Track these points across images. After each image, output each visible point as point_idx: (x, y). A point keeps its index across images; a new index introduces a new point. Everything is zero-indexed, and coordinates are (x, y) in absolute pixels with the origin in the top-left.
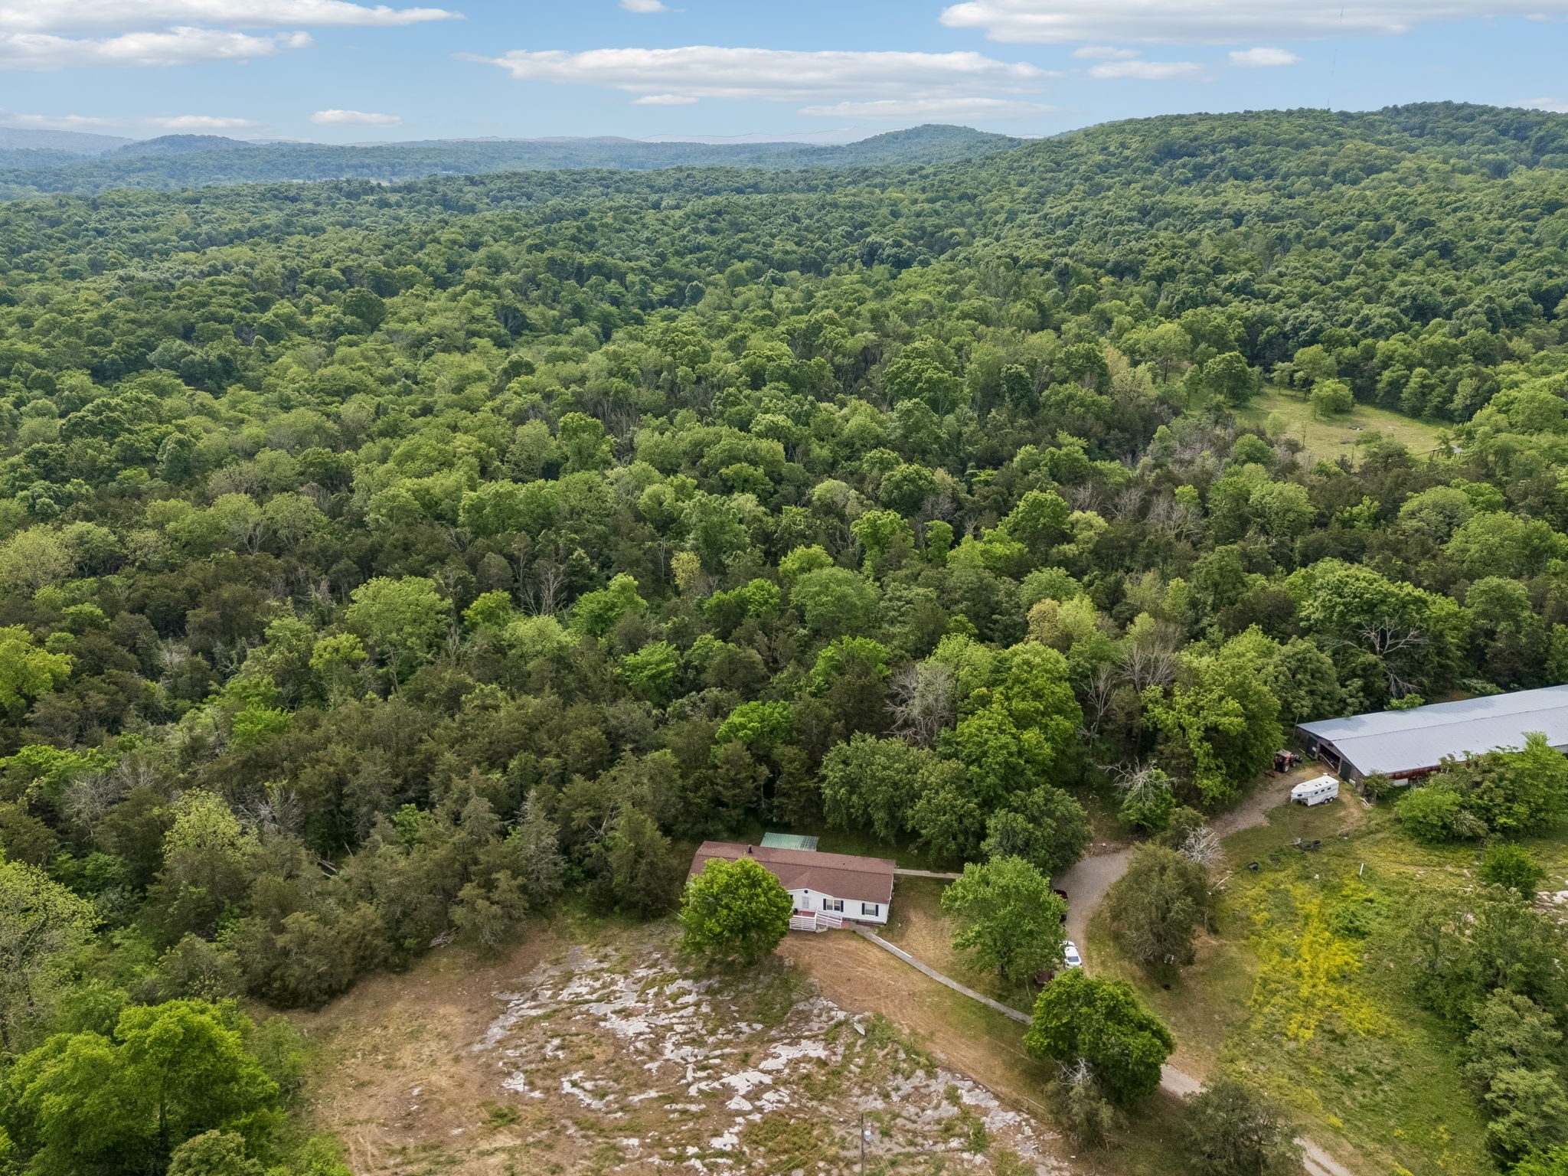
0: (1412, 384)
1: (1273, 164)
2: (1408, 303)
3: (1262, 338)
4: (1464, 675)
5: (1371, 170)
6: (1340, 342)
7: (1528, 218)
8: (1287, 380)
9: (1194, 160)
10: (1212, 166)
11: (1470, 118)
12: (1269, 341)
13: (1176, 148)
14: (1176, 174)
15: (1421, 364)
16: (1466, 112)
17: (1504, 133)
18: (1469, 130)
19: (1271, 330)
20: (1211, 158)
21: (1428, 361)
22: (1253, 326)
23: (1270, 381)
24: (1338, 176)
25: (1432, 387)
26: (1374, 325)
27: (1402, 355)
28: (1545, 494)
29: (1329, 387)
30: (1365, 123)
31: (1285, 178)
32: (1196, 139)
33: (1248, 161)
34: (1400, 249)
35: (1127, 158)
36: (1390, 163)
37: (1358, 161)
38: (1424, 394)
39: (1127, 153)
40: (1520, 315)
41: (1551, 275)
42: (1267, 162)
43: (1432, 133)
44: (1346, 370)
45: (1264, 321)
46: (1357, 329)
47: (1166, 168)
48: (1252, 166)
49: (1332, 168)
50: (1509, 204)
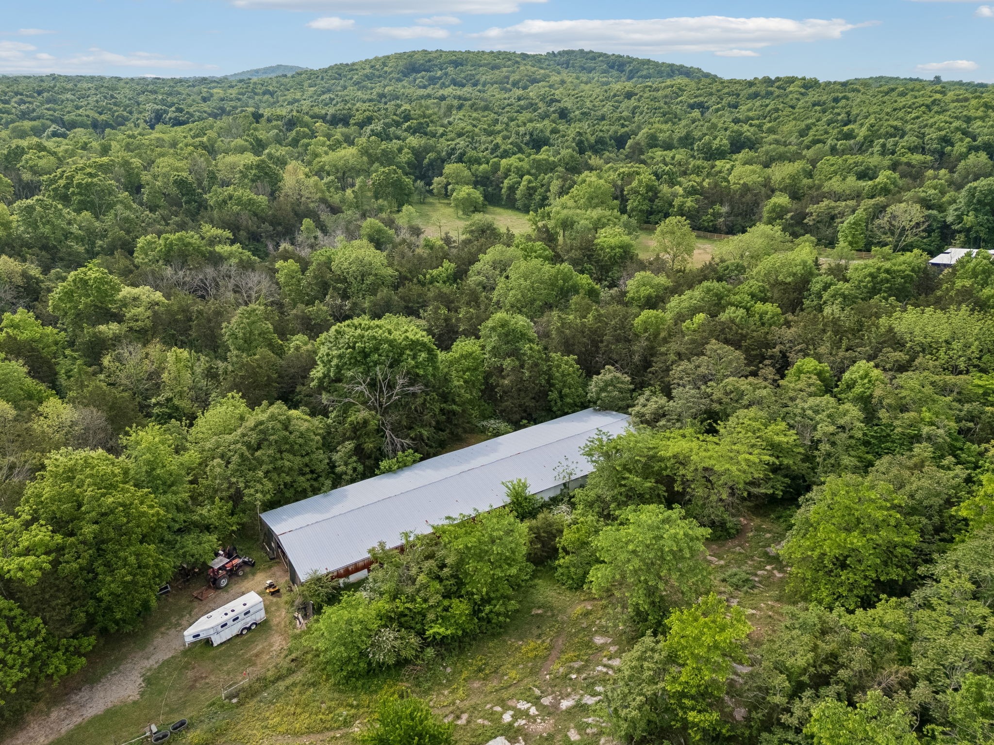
0: (521, 187)
1: (477, 77)
2: (528, 137)
3: (426, 161)
4: (485, 417)
5: (534, 81)
6: (478, 162)
7: (616, 101)
8: (443, 192)
9: (429, 74)
10: (440, 78)
11: (594, 58)
12: (431, 164)
13: (417, 66)
14: (417, 82)
15: (529, 173)
16: (591, 55)
17: (612, 67)
18: (593, 65)
19: (432, 155)
20: (439, 73)
21: (533, 171)
22: (419, 154)
23: (430, 192)
24: (515, 84)
25: (535, 189)
26: (501, 150)
27: (516, 167)
28: (586, 249)
29: (465, 191)
30: (537, 60)
31: (484, 85)
32: (430, 61)
33: (462, 75)
34: (536, 114)
35: (386, 72)
36: (545, 78)
37: (526, 75)
38: (531, 195)
39: (386, 69)
40: (600, 146)
41: (623, 126)
42: (473, 75)
43: (573, 67)
44: (479, 182)
45: (427, 149)
46: (492, 153)
47: (411, 78)
48: (465, 78)
49: (511, 79)
50: (606, 95)
